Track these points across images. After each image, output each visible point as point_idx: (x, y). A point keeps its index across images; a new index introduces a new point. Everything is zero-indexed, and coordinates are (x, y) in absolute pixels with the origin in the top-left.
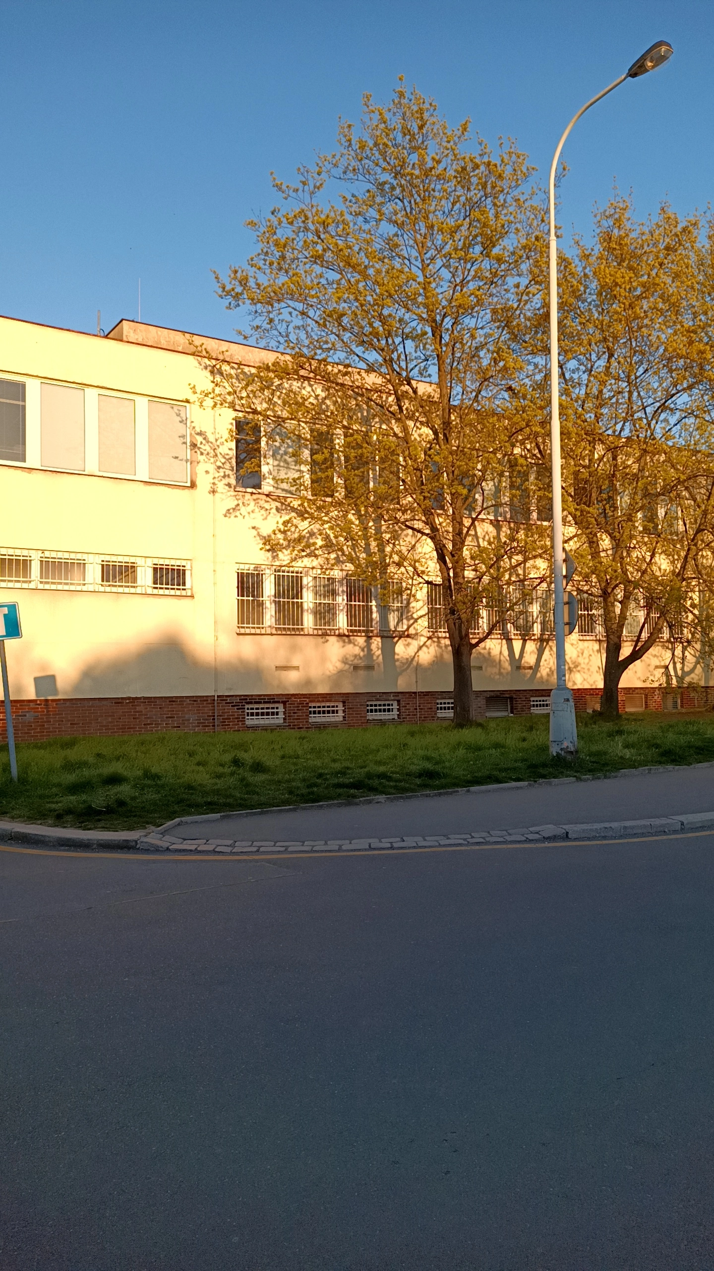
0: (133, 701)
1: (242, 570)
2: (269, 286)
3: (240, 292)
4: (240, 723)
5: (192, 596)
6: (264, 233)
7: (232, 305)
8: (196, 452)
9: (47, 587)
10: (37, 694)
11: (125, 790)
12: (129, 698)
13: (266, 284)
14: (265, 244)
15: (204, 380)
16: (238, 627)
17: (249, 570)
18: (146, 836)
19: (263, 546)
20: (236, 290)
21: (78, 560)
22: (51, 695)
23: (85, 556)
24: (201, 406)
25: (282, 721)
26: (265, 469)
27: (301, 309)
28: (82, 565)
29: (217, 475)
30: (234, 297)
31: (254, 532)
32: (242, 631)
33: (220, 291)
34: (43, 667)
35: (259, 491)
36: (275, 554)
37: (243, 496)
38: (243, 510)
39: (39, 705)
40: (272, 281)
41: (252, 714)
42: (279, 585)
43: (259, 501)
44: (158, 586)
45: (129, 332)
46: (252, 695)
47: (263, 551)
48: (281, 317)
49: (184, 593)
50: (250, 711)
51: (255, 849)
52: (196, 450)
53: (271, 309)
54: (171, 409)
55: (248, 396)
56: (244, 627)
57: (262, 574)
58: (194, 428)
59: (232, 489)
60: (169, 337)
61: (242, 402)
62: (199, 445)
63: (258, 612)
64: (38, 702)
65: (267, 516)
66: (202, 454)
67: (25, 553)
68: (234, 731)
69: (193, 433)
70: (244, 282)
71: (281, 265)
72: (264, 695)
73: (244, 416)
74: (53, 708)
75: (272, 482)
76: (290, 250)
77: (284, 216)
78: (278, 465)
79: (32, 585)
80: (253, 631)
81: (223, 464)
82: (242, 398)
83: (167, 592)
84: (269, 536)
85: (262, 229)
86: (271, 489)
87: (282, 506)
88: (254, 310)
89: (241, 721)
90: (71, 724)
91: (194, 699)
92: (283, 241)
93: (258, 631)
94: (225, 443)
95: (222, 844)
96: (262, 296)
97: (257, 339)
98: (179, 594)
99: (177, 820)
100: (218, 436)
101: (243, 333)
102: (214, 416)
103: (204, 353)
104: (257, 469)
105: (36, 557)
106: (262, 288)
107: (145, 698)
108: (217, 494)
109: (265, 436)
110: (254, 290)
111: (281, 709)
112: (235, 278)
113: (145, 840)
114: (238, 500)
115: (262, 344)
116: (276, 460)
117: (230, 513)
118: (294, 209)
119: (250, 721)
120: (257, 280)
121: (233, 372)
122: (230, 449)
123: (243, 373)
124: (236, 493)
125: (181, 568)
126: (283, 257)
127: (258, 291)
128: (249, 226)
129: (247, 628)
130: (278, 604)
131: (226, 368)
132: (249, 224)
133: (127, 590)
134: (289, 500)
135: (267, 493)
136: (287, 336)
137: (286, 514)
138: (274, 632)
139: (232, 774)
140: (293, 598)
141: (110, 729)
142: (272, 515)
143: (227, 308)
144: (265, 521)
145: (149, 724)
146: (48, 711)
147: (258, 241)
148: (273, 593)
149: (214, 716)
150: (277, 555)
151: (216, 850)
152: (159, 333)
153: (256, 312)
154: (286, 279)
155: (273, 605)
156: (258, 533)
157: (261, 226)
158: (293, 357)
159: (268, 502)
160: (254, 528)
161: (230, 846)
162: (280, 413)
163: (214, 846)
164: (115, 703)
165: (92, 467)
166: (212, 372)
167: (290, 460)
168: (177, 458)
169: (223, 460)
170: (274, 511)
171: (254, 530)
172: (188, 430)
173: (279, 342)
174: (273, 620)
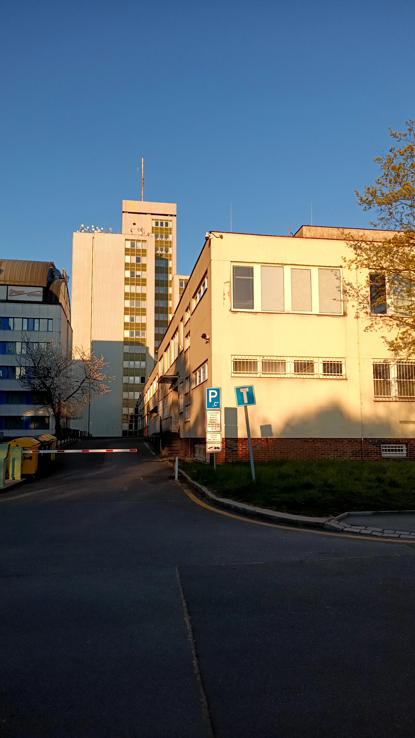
0: (314, 440)
1: (376, 362)
2: (390, 194)
3: (371, 200)
4: (379, 456)
5: (346, 379)
6: (386, 163)
7: (367, 208)
8: (346, 295)
9: (266, 376)
10: (262, 435)
11: (313, 492)
12: (311, 439)
13: (388, 193)
14: (387, 170)
15: (350, 254)
16: (375, 397)
17: (380, 362)
18: (329, 521)
19: (390, 348)
20: (369, 199)
21: (281, 360)
22: (269, 436)
23: (285, 358)
24: (349, 268)
25: (405, 455)
26: (388, 301)
27: (410, 204)
28: (284, 363)
29: (359, 307)
30: (367, 203)
31: (383, 340)
32: (377, 399)
33: (359, 202)
34: (265, 420)
35: (386, 315)
36: (396, 352)
37: (376, 319)
38: (376, 327)
39: (263, 441)
40: (391, 191)
41: (386, 450)
42: (400, 371)
43: (386, 321)
44: (326, 374)
45: (306, 232)
46: (385, 439)
47: (389, 351)
48: (397, 210)
49: (341, 377)
50: (384, 448)
51: (397, 536)
52: (346, 294)
53: (390, 207)
54: (331, 272)
55: (377, 260)
56: (378, 397)
57: (389, 365)
58: (345, 281)
59: (369, 315)
60: (329, 232)
61: (374, 263)
62: (348, 291)
63: (387, 388)
64: (263, 440)
65: (391, 329)
66: (350, 296)
67: (254, 358)
68: (375, 460)
69: (344, 284)
70: (373, 194)
71: (397, 180)
72: (393, 439)
73: (376, 272)
74: (270, 443)
75: (393, 309)
76: (402, 171)
77: (398, 152)
78: (397, 299)
79: (258, 375)
80: (384, 399)
81: (363, 301)
82: (374, 261)
83: (331, 377)
84: (393, 341)
85: (384, 162)
86: (393, 313)
87: (400, 323)
88: (380, 209)
89: (379, 454)
90: (280, 452)
91: (350, 440)
92: (398, 166)
93: (387, 399)
94: (364, 288)
95: (376, 531)
96: (386, 200)
97: (383, 226)
98: (338, 378)
99: (346, 513)
100: (359, 285)
101: (374, 223)
102: (357, 273)
103: (351, 239)
104: (384, 302)
105: (259, 360)
106: (385, 195)
107: (320, 439)
108: (359, 319)
109: (388, 282)
110: (380, 198)
111: (404, 448)
112: (368, 193)
113: (329, 524)
114: (372, 321)
115: (386, 228)
116: (396, 295)
117: (368, 329)
118: (404, 146)
119: (385, 455)
120: (382, 191)
121: (368, 247)
122: (366, 292)
123: (374, 246)
124: (371, 317)
125: (339, 363)
126: (398, 176)
127: (383, 198)
128: (376, 161)
129: (380, 397)
130: (399, 383)
131: (363, 245)
132: (376, 160)
133: (308, 377)
134: (405, 319)
135: (391, 316)
136: (401, 221)
137: (403, 327)
138: (398, 400)
139: (378, 487)
140: (409, 379)
141: (301, 456)
142: (394, 328)
143: (364, 210)
144: (390, 332)
145: (323, 454)
146: (268, 445)
147: (382, 168)
148: (396, 376)
149: (362, 451)
150: (398, 352)
151: (373, 533)
152: (323, 230)
153: (381, 210)
154: (400, 188)
155: (397, 384)
156: (386, 340)
157: (384, 160)
158: (405, 233)
159: (391, 321)
160: (382, 337)
161: (381, 532)
162: (397, 267)
163: (371, 531)
164: (304, 441)
165: (288, 308)
166: (355, 249)
167: (404, 294)
168: (335, 299)
169: (363, 299)
170: (395, 326)
171: (383, 339)
172: (341, 283)
173: (396, 225)
174: (397, 392)
